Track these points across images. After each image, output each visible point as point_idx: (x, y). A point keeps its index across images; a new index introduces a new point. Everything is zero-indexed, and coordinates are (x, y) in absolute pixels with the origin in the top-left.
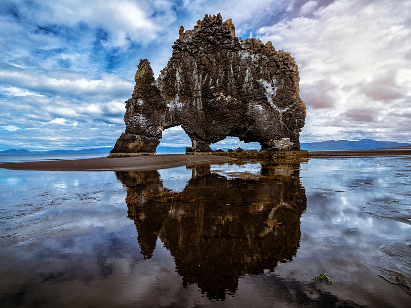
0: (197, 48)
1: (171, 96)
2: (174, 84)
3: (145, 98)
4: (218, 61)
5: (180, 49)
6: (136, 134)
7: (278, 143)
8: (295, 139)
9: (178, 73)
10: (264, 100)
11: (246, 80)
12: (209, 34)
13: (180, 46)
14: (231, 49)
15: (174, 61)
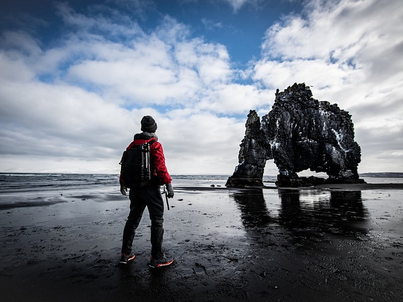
0: (291, 105)
1: (272, 137)
2: (274, 129)
3: (256, 138)
4: (305, 115)
5: (280, 106)
6: (252, 165)
7: (344, 174)
8: (355, 170)
9: (278, 122)
10: (335, 143)
11: (324, 129)
12: (298, 97)
13: (280, 103)
14: (314, 108)
15: (276, 113)
